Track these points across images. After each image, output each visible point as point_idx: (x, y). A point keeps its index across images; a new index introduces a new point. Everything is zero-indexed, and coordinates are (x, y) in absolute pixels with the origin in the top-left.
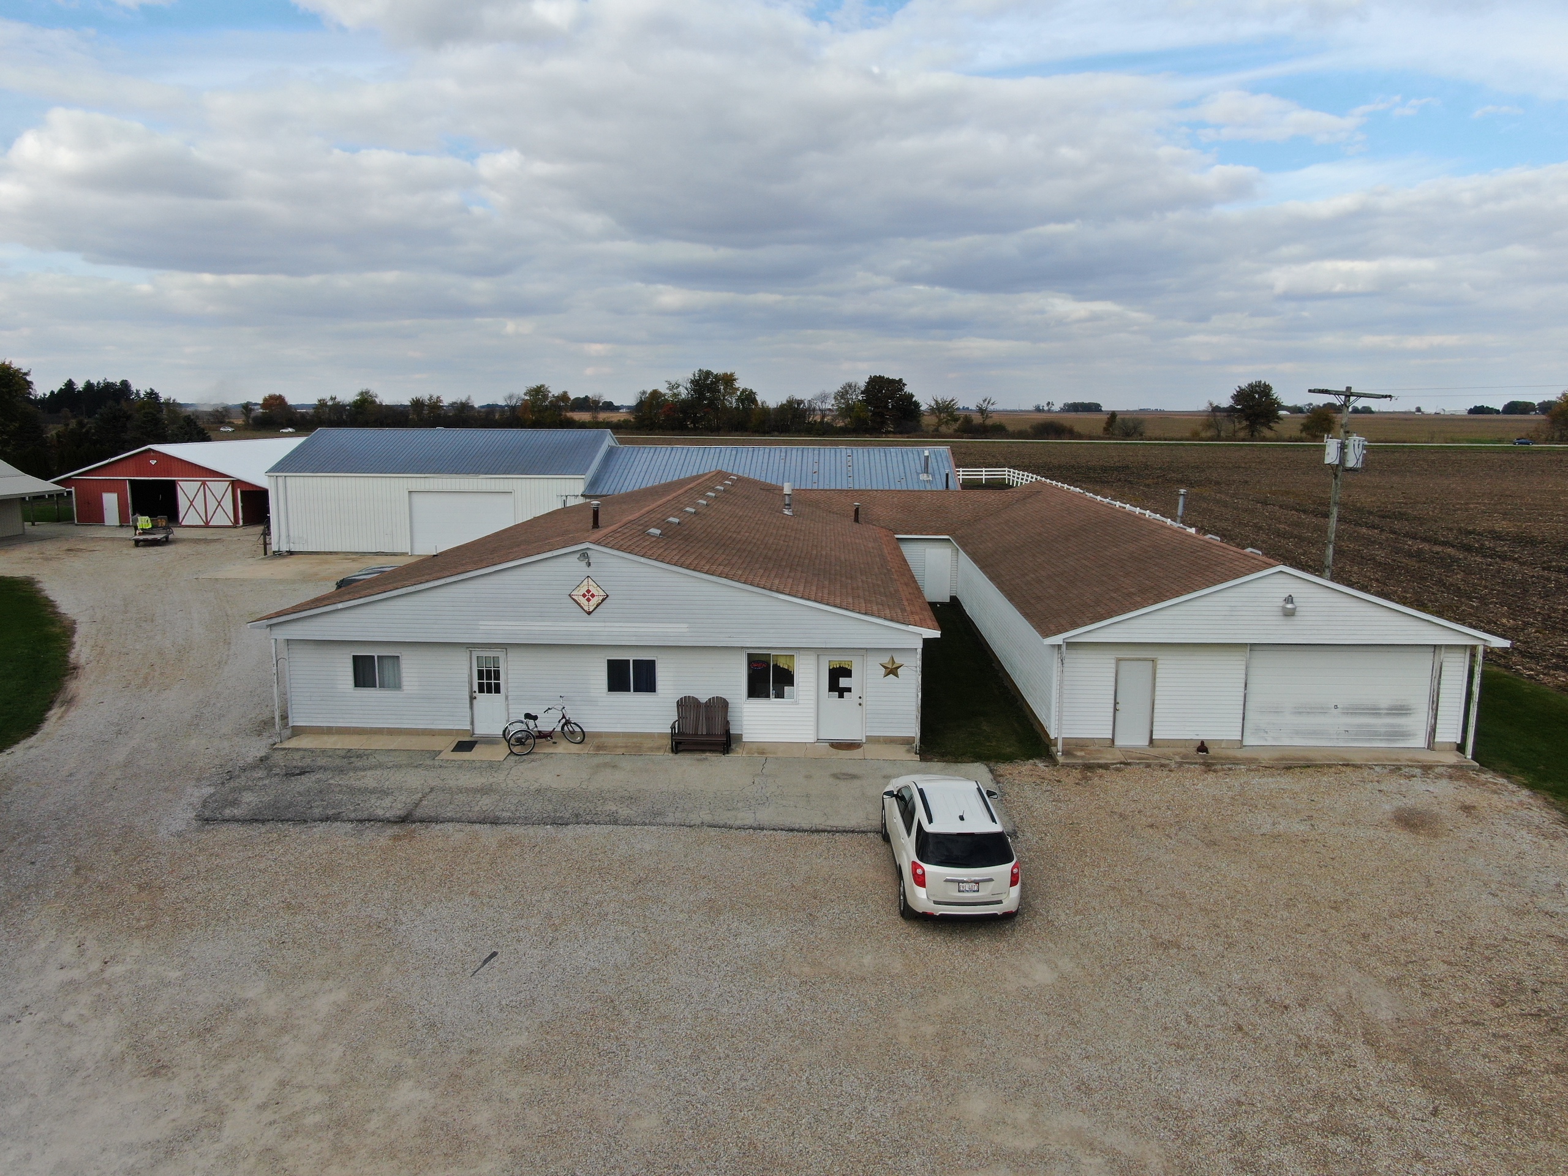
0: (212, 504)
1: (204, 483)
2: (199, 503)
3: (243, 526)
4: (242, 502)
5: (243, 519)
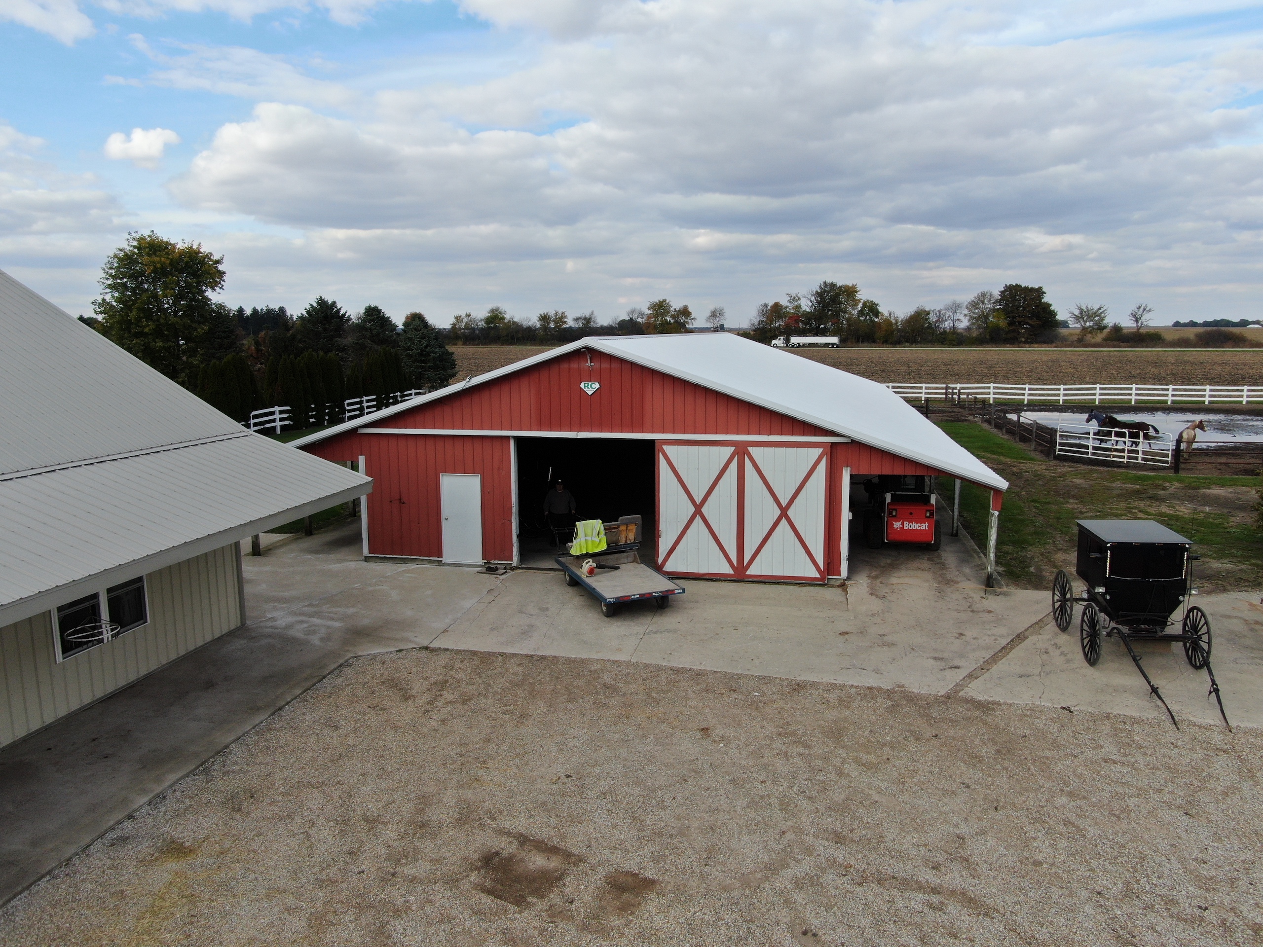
0: (761, 513)
1: (741, 451)
2: (721, 510)
3: (850, 578)
4: (852, 507)
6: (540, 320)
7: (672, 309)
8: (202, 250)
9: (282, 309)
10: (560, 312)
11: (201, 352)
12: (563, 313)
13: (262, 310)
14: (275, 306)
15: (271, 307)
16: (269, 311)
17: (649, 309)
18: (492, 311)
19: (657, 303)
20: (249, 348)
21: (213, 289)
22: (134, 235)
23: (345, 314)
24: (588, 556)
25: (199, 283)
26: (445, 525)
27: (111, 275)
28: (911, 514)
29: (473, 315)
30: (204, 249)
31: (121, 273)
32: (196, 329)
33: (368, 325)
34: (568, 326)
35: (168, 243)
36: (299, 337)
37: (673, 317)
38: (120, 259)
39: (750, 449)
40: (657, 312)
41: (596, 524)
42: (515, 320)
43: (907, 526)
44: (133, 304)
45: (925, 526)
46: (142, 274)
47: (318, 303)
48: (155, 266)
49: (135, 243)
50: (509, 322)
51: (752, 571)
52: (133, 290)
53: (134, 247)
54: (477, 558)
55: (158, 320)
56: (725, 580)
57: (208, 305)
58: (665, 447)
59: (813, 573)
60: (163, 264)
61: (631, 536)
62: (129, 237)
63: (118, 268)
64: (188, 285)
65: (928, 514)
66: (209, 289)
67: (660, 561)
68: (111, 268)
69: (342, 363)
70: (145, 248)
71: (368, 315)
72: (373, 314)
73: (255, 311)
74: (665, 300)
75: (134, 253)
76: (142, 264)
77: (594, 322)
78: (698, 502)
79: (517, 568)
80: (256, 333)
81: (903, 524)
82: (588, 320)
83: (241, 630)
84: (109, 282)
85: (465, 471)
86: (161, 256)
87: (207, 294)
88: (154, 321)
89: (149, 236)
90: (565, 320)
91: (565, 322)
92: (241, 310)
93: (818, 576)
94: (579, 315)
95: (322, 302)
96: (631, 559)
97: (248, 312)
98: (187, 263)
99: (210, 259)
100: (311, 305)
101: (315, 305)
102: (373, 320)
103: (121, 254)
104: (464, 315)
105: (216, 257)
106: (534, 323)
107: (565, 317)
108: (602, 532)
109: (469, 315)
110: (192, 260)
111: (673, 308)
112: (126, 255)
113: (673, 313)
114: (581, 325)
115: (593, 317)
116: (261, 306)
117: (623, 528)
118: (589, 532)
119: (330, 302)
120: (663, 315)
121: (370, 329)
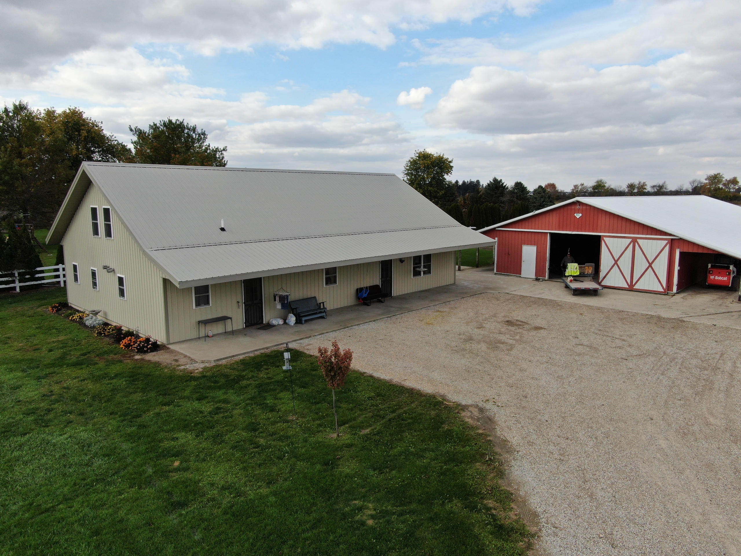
0: (641, 265)
1: (634, 241)
2: (625, 263)
3: (677, 293)
4: (680, 265)
5: (678, 285)
6: (628, 187)
7: (723, 179)
8: (444, 157)
9: (478, 182)
10: (642, 182)
11: (440, 203)
12: (644, 183)
13: (468, 182)
14: (474, 180)
15: (472, 180)
16: (471, 182)
17: (706, 179)
18: (598, 182)
19: (712, 176)
20: (461, 201)
21: (447, 174)
22: (417, 151)
23: (506, 185)
24: (571, 276)
25: (442, 172)
26: (523, 263)
27: (407, 169)
28: (719, 273)
29: (585, 184)
30: (445, 157)
31: (411, 168)
32: (439, 193)
33: (516, 191)
34: (646, 191)
35: (430, 154)
36: (483, 196)
37: (724, 185)
38: (411, 162)
39: (638, 240)
40: (712, 181)
41: (576, 265)
42: (612, 187)
43: (717, 278)
44: (415, 182)
45: (725, 279)
46: (419, 168)
47: (493, 180)
48: (425, 165)
49: (417, 155)
50: (608, 188)
51: (636, 287)
52: (415, 176)
53: (417, 157)
54: (533, 276)
55: (424, 189)
56: (625, 290)
57: (445, 182)
58: (604, 238)
59: (661, 290)
60: (428, 164)
61: (590, 271)
62: (415, 152)
63: (410, 166)
64: (437, 173)
65: (727, 274)
66: (446, 175)
67: (600, 281)
68: (407, 166)
69: (501, 209)
70: (421, 157)
71: (516, 186)
72: (519, 186)
73: (464, 182)
74: (719, 174)
75: (417, 159)
76: (419, 164)
77: (665, 188)
78: (616, 259)
79: (547, 280)
80: (464, 194)
81: (715, 277)
82: (661, 187)
83: (454, 284)
84: (406, 172)
85: (531, 244)
86: (427, 160)
87: (444, 176)
88: (422, 189)
89: (423, 152)
90: (645, 187)
91: (645, 189)
92: (457, 182)
93: (663, 291)
94: (655, 184)
95: (495, 180)
96: (589, 280)
97: (460, 183)
98: (438, 163)
99: (447, 161)
100: (490, 181)
101: (492, 181)
102: (518, 189)
103: (412, 160)
104: (579, 184)
105: (449, 160)
106: (624, 189)
107: (646, 185)
108: (578, 268)
109: (583, 185)
110: (440, 162)
111: (725, 179)
112: (414, 160)
113: (724, 182)
114: (656, 190)
115: (665, 185)
116: (467, 180)
117: (587, 268)
118: (573, 268)
119: (499, 180)
120: (716, 183)
121: (517, 193)
